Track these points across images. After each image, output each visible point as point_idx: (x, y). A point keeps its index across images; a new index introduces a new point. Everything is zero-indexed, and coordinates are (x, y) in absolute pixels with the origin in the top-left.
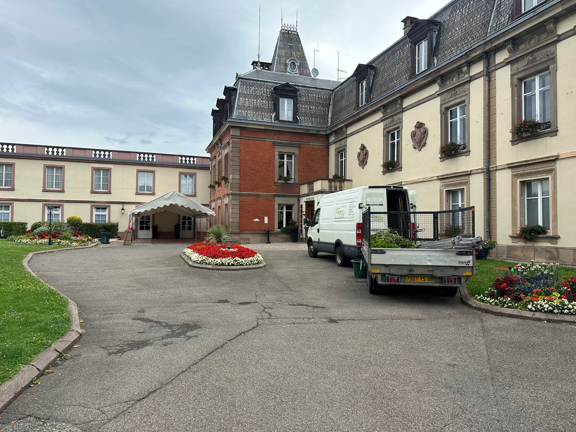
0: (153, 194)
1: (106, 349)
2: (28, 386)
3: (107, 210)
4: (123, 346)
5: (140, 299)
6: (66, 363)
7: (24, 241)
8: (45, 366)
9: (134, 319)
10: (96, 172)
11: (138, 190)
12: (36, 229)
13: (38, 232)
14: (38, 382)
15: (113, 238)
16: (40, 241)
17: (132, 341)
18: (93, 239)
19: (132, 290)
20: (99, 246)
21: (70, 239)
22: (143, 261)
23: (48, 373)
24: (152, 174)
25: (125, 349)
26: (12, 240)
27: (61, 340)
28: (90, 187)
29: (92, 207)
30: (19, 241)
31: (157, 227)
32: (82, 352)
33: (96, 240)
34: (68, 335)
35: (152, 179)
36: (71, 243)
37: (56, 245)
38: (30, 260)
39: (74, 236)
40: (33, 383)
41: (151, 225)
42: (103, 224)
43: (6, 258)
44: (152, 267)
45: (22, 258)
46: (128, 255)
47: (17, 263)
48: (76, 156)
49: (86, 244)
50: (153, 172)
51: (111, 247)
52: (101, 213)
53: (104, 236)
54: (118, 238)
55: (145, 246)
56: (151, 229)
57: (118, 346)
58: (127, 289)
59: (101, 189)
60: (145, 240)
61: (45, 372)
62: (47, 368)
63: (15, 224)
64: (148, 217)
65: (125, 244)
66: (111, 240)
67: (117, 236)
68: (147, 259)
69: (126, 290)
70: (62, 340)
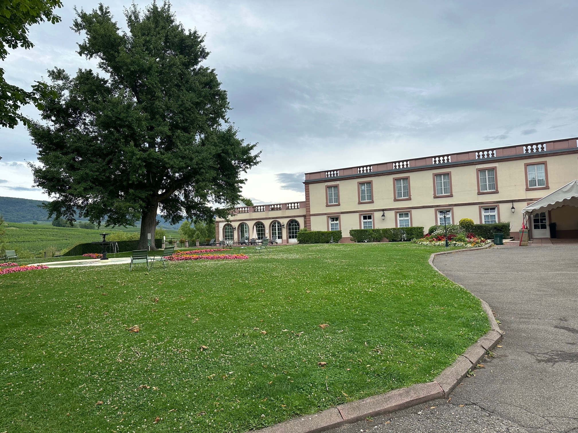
0: (547, 188)
1: (533, 355)
2: (466, 376)
3: (496, 210)
4: (553, 355)
5: (557, 306)
6: (495, 361)
7: (425, 243)
8: (476, 360)
9: (556, 327)
10: (481, 173)
11: (529, 185)
12: (433, 232)
13: (436, 235)
14: (473, 374)
15: (506, 239)
16: (437, 243)
17: (561, 351)
18: (485, 240)
19: (545, 295)
20: (493, 247)
21: (464, 241)
22: (547, 263)
23: (480, 368)
24: (543, 166)
25: (556, 359)
26: (415, 242)
27: (484, 337)
28: (477, 188)
29: (480, 208)
30: (420, 243)
31: (556, 224)
32: (507, 352)
33: (489, 241)
34: (490, 334)
35: (543, 171)
36: (466, 244)
37: (452, 246)
38: (433, 260)
39: (468, 237)
40: (469, 374)
41: (547, 223)
42: (494, 225)
43: (415, 258)
44: (561, 270)
45: (427, 258)
46: (527, 257)
47: (424, 262)
48: (460, 161)
49: (480, 245)
50: (544, 163)
51: (506, 248)
52: (489, 213)
53: (497, 236)
54: (511, 238)
55: (545, 246)
56: (548, 227)
57: (547, 354)
58: (538, 293)
59: (488, 189)
60: (542, 240)
61: (477, 366)
62: (478, 362)
63: (414, 228)
64: (543, 215)
65: (521, 244)
66: (504, 241)
67: (509, 237)
68: (552, 261)
69: (537, 295)
70: (486, 338)
